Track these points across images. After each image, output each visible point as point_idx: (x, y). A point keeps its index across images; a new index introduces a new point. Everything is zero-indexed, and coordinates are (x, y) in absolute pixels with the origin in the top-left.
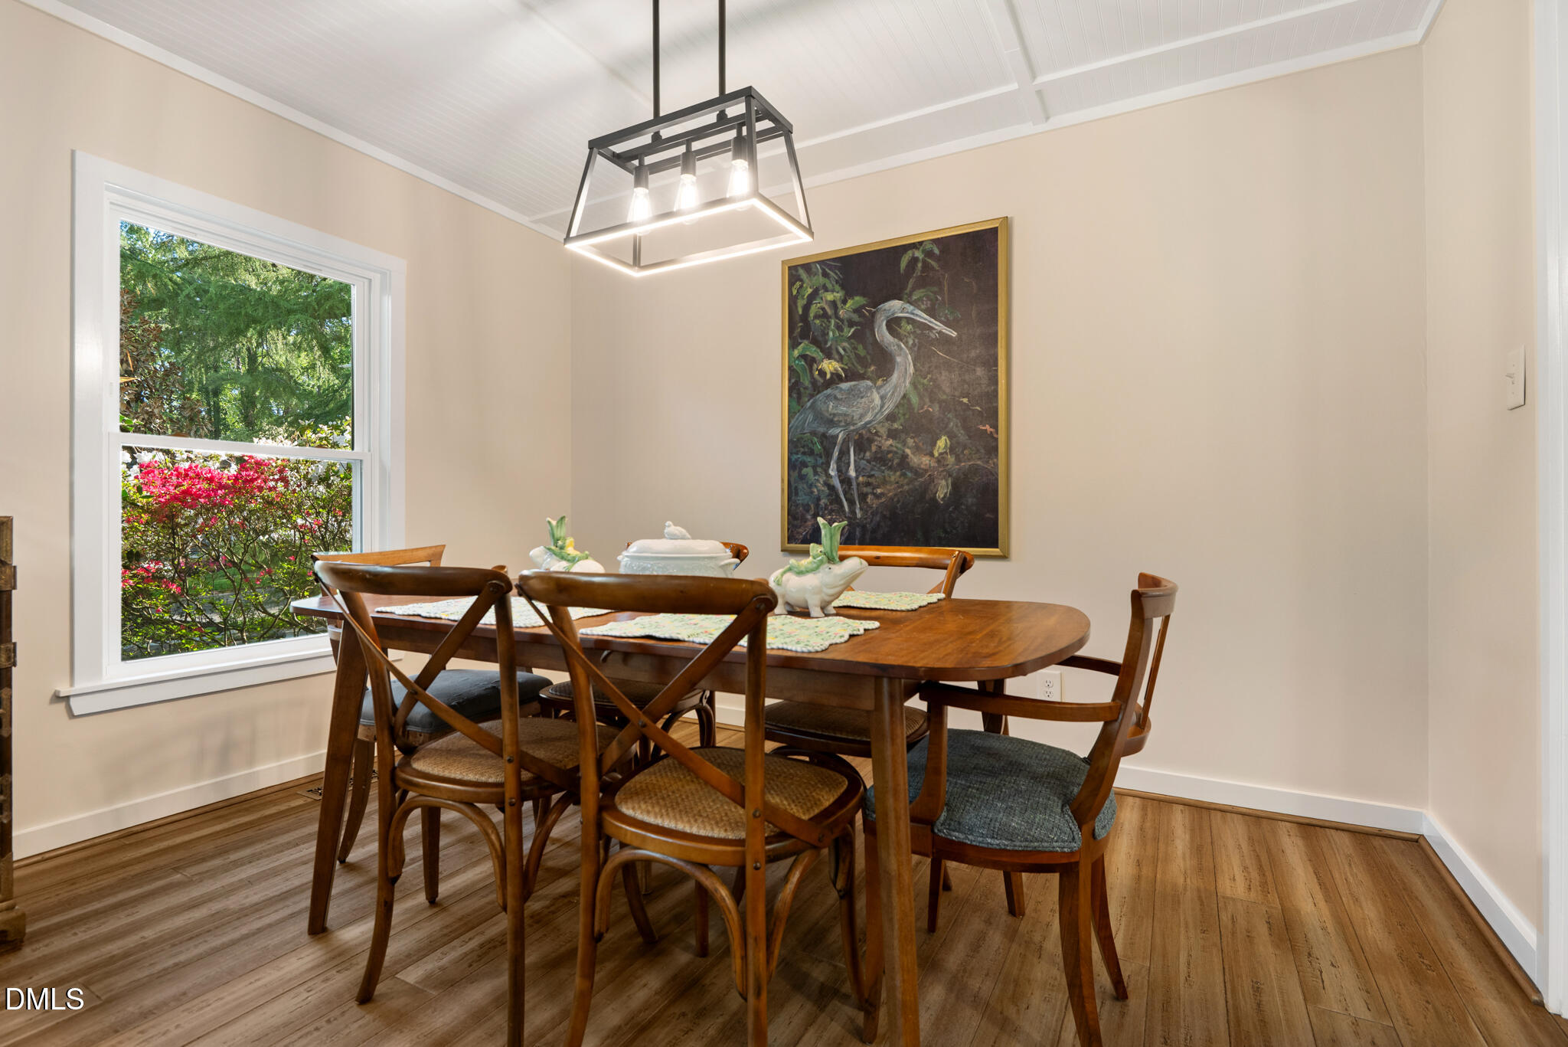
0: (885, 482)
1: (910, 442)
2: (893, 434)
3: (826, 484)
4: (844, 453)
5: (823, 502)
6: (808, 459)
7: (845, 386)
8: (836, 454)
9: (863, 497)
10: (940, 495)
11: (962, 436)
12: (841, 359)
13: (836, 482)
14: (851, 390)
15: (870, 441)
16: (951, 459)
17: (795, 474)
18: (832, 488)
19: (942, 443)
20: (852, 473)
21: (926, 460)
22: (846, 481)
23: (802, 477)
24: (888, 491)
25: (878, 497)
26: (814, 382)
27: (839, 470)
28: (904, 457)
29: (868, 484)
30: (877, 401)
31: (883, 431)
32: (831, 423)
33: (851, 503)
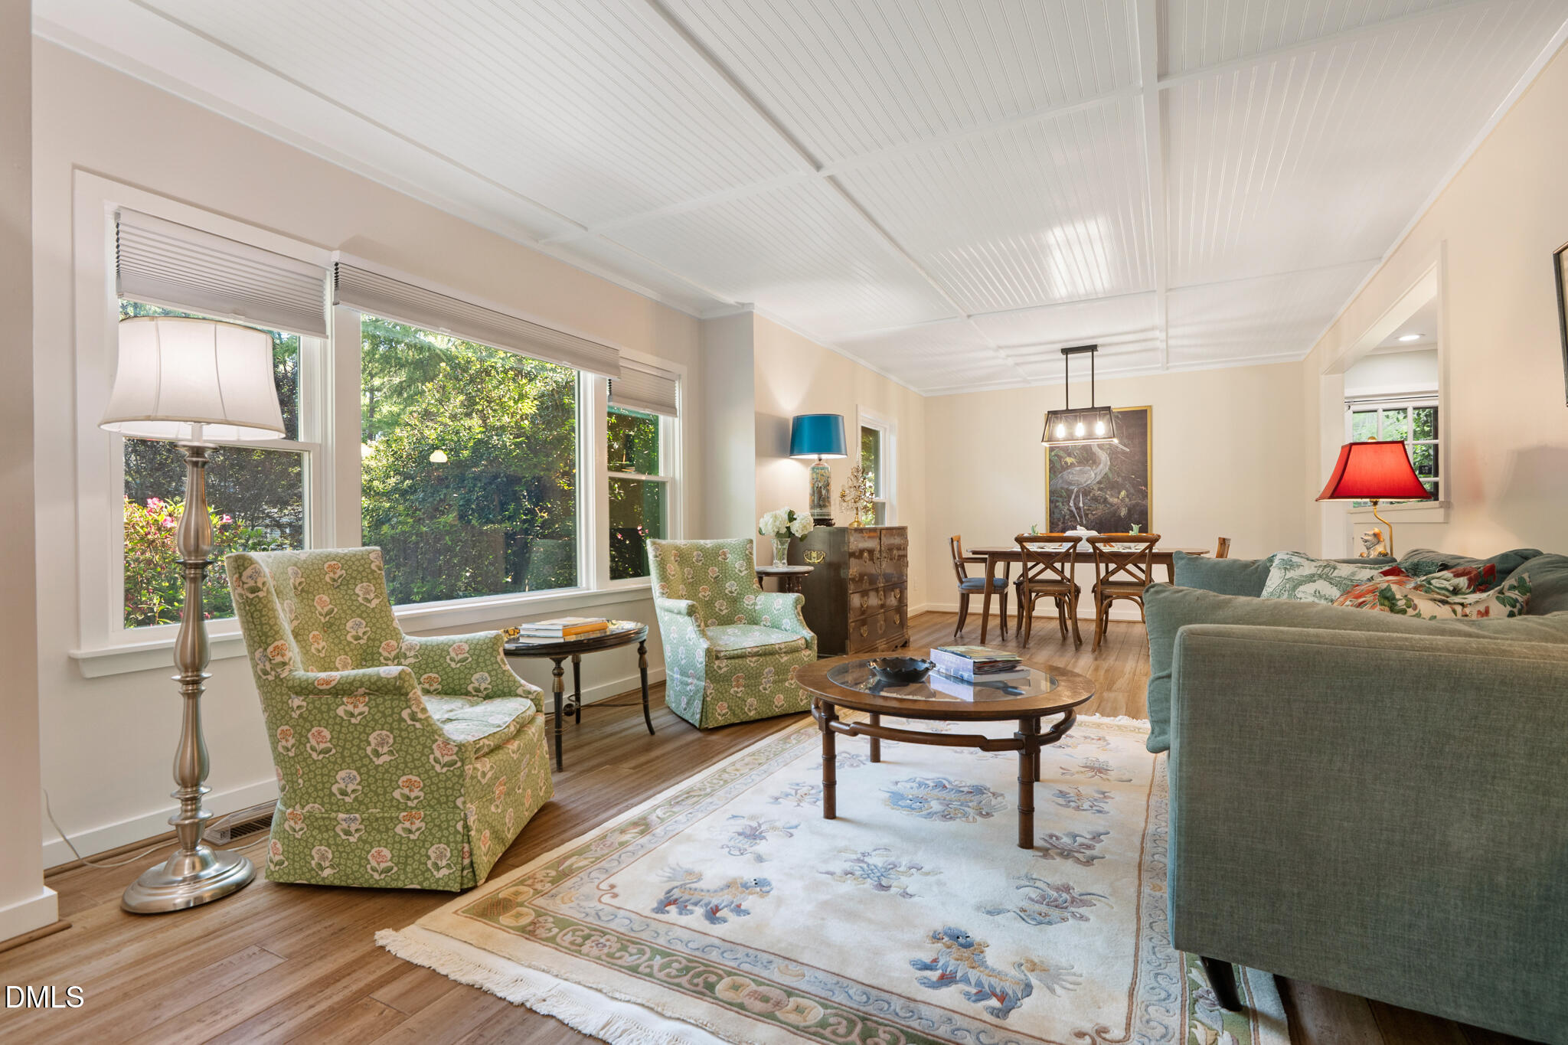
0: (1096, 509)
1: (1108, 492)
2: (1100, 489)
3: (1068, 509)
4: (1077, 496)
5: (1067, 517)
6: (1060, 499)
7: (1078, 468)
8: (1073, 497)
9: (1086, 515)
10: (1122, 514)
11: (1132, 491)
12: (1075, 457)
13: (1074, 509)
14: (1080, 470)
15: (1090, 492)
16: (1127, 500)
17: (1053, 505)
18: (1071, 511)
19: (1123, 493)
20: (1081, 505)
21: (1116, 500)
22: (1078, 508)
23: (1056, 507)
24: (1099, 512)
25: (1093, 515)
26: (1062, 466)
27: (1075, 504)
28: (1106, 499)
29: (1088, 510)
30: (1093, 475)
31: (1096, 488)
32: (1070, 484)
33: (1081, 517)
